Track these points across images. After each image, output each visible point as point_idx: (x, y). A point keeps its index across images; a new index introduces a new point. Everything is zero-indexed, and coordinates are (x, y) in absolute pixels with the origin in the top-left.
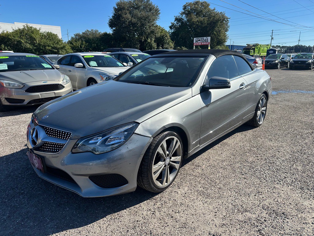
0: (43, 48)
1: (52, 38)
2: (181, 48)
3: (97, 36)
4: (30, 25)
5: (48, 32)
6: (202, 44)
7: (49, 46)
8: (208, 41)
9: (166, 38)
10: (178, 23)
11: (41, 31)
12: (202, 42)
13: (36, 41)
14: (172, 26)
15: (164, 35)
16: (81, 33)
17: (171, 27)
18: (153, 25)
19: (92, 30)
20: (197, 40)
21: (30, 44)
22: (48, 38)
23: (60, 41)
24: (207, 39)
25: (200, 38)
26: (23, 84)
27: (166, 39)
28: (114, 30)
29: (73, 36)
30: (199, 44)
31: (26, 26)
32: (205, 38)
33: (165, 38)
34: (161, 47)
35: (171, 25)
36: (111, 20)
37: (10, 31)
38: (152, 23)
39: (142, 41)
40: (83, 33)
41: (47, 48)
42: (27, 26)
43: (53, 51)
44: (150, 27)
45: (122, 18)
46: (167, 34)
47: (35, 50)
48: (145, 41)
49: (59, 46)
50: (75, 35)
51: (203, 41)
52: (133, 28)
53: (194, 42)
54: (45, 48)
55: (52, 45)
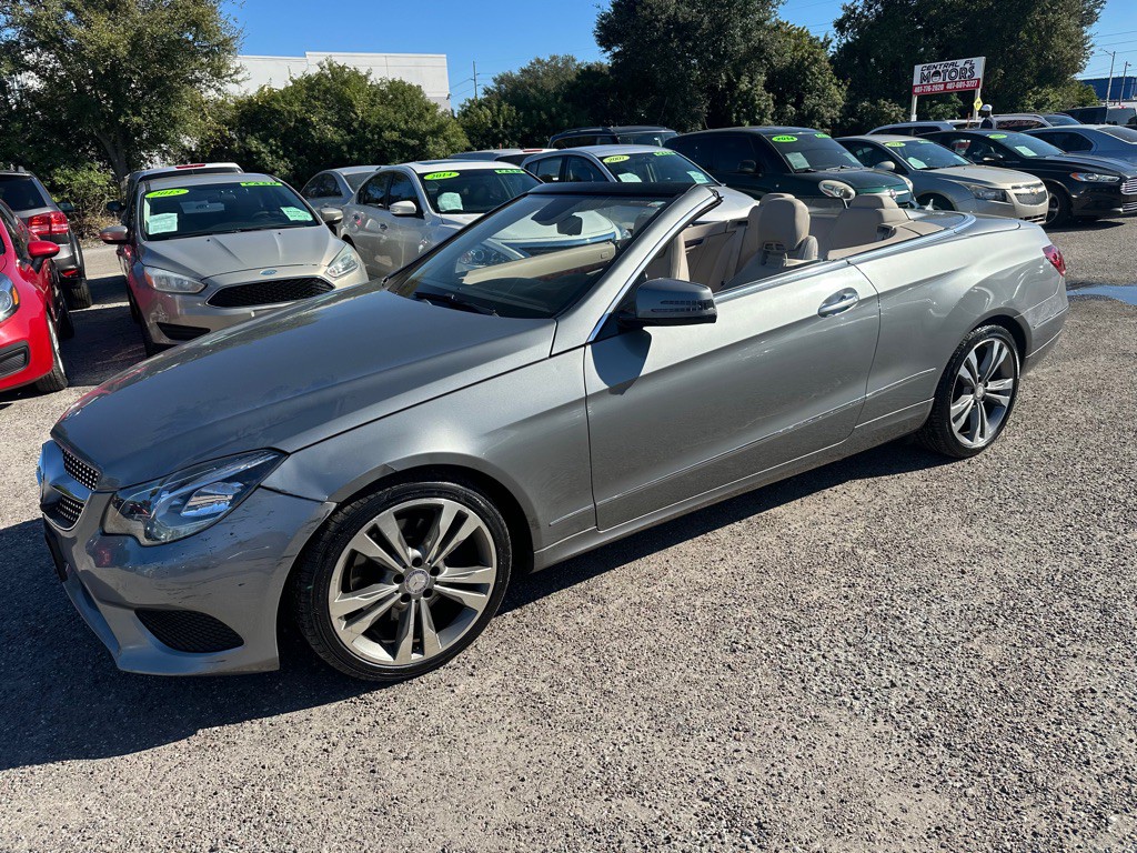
0: (373, 135)
1: (404, 100)
2: (876, 104)
3: (569, 78)
4: (341, 59)
5: (394, 82)
6: (949, 86)
7: (392, 128)
8: (973, 74)
9: (815, 69)
10: (870, 7)
11: (371, 78)
12: (947, 80)
13: (356, 114)
14: (847, 18)
15: (804, 59)
16: (516, 72)
17: (840, 25)
18: (760, 23)
19: (553, 58)
20: (926, 72)
21: (334, 124)
22: (392, 100)
23: (427, 110)
24: (968, 66)
25: (940, 66)
26: (203, 279)
27: (813, 74)
28: (615, 56)
29: (491, 85)
30: (936, 88)
31: (325, 64)
32: (961, 63)
33: (808, 68)
34: (792, 104)
35: (841, 17)
36: (603, 18)
37: (280, 85)
38: (760, 16)
39: (716, 88)
40: (524, 71)
41: (387, 134)
42: (330, 65)
43: (407, 145)
44: (746, 32)
45: (645, 9)
46: (818, 54)
47: (351, 146)
48: (731, 86)
49: (424, 127)
50: (495, 80)
51: (953, 74)
52: (682, 41)
53: (916, 81)
54: (380, 137)
55: (403, 126)
